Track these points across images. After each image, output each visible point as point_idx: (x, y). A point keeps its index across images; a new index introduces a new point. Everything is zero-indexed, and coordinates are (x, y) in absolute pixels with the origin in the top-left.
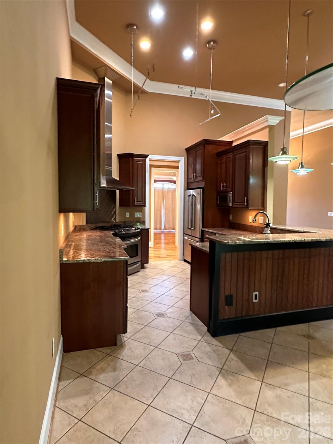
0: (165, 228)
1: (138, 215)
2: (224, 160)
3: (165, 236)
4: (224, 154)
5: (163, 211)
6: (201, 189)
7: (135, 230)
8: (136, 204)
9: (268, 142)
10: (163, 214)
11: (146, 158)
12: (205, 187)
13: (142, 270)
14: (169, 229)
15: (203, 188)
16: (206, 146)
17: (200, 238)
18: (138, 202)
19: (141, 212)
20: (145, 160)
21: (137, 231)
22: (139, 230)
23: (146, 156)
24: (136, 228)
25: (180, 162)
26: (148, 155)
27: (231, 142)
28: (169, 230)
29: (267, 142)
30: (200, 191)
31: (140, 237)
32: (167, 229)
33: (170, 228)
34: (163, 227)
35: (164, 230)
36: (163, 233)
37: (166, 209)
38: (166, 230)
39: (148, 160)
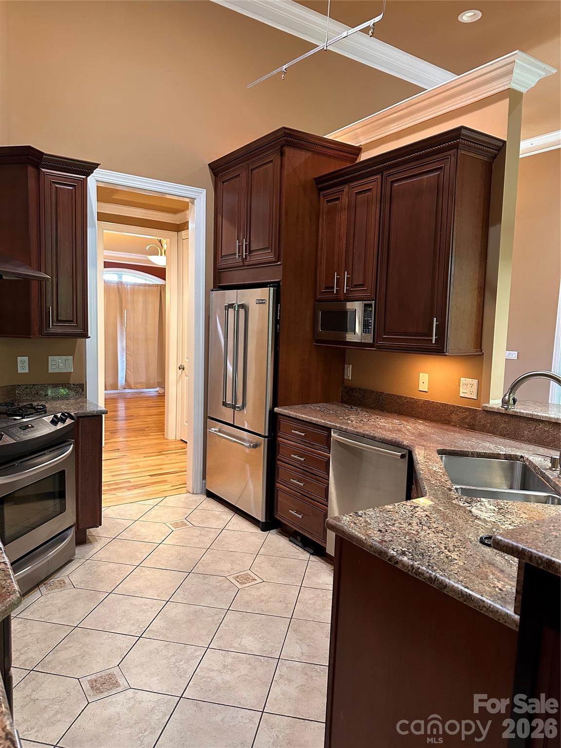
0: (128, 386)
1: (59, 364)
2: (345, 200)
3: (127, 408)
4: (346, 183)
5: (122, 341)
6: (272, 289)
7: (54, 422)
8: (52, 330)
9: (504, 142)
10: (122, 348)
11: (88, 175)
12: (281, 283)
13: (79, 550)
14: (139, 386)
15: (277, 286)
16: (288, 150)
17: (267, 435)
18: (58, 321)
19: (72, 354)
20: (84, 183)
21: (60, 426)
22: (69, 421)
23: (88, 168)
24: (56, 416)
25: (193, 203)
26: (95, 166)
27: (358, 150)
28: (138, 389)
29: (501, 144)
30: (266, 293)
31: (72, 445)
32: (133, 387)
33: (141, 383)
34: (121, 381)
35: (125, 388)
36: (123, 397)
37: (128, 338)
38: (131, 388)
39: (92, 182)
